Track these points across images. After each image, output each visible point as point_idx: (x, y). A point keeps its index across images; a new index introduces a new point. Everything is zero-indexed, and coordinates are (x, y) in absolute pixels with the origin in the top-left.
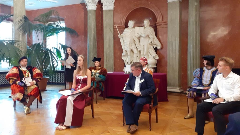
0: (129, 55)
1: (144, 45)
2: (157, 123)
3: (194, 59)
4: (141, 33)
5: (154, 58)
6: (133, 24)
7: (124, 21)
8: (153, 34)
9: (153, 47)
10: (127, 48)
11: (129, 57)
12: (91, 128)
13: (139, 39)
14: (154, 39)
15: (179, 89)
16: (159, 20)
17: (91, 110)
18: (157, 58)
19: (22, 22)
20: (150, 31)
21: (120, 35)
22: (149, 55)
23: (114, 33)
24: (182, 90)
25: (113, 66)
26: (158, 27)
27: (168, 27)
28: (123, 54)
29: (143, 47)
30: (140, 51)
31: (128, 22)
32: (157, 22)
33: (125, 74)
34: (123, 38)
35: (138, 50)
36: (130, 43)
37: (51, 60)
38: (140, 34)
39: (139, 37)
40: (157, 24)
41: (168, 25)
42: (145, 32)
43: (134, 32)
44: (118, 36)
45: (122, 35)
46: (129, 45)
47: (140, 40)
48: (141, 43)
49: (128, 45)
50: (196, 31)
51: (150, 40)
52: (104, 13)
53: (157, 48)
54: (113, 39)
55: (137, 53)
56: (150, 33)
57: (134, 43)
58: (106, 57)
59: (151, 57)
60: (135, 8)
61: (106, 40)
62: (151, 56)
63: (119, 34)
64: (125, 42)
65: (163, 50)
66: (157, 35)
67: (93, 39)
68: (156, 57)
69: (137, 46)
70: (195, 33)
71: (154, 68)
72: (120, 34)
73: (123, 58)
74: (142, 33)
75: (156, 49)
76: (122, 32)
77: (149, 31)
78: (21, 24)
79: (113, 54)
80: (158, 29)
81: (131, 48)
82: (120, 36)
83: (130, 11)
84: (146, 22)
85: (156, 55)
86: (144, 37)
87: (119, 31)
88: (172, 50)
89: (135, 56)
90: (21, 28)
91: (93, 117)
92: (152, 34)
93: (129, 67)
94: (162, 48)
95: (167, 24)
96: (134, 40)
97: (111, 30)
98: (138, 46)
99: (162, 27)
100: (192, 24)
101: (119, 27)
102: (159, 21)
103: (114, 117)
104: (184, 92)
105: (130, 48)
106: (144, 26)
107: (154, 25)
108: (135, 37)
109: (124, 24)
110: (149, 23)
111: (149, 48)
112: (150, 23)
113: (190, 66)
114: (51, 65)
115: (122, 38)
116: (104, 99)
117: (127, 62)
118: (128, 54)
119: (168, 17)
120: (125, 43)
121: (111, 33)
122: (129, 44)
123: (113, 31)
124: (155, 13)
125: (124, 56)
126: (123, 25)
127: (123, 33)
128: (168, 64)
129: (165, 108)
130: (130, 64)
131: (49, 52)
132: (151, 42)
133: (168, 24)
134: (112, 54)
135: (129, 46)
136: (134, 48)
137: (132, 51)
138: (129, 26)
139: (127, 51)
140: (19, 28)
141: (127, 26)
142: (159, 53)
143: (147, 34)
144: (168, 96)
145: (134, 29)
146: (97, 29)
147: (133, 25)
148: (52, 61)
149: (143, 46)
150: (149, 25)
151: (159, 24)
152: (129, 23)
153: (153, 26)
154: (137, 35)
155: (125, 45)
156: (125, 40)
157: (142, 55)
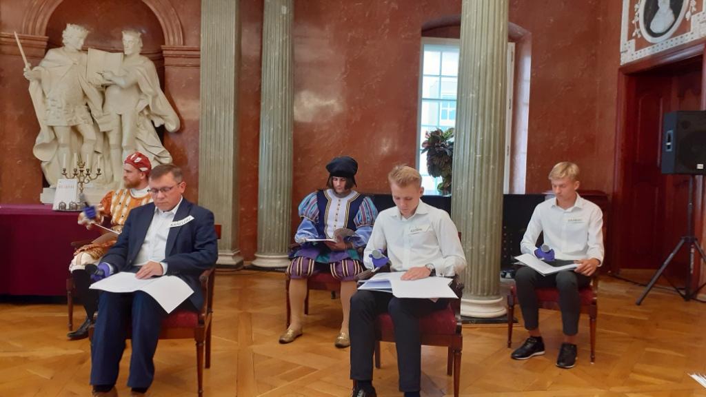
0: (64, 146)
1: (121, 116)
5: (157, 158)
6: (81, 38)
8: (152, 82)
9: (153, 122)
10: (58, 118)
11: (64, 151)
13: (103, 94)
14: (155, 97)
16: (172, 40)
18: (168, 159)
20: (144, 69)
26: (167, 61)
27: (202, 67)
28: (39, 140)
30: (105, 135)
32: (164, 44)
34: (40, 81)
35: (99, 129)
36: (68, 104)
38: (108, 76)
39: (102, 86)
40: (164, 52)
41: (201, 58)
42: (128, 72)
43: (86, 67)
44: (23, 72)
45: (38, 70)
46: (63, 109)
47: (106, 94)
49: (60, 108)
51: (143, 99)
53: (166, 127)
57: (84, 103)
64: (47, 96)
65: (185, 136)
68: (164, 155)
69: (95, 114)
72: (30, 64)
73: (38, 154)
74: (116, 74)
75: (161, 132)
77: (139, 70)
80: (167, 69)
81: (71, 121)
82: (29, 71)
84: (131, 40)
85: (163, 149)
86: (122, 89)
88: (213, 137)
89: (87, 149)
92: (150, 82)
95: (199, 58)
96: (84, 92)
98: (100, 117)
99: (183, 63)
101: (27, 41)
102: (172, 43)
103: (39, 374)
105: (68, 120)
106: (123, 51)
107: (156, 53)
108: (90, 82)
109: (44, 32)
110: (139, 42)
111: (138, 126)
112: (142, 45)
115: (37, 83)
118: (61, 140)
119: (202, 35)
120: (49, 102)
122: (64, 105)
124: (157, 15)
125: (44, 146)
127: (39, 62)
130: (75, 174)
132: (148, 108)
133: (201, 56)
135: (67, 114)
136: (85, 123)
137: (75, 129)
138: (64, 41)
139: (56, 129)
141: (55, 41)
142: (170, 144)
143: (132, 79)
145: (84, 55)
147: (82, 42)
149: (119, 117)
150: (139, 50)
151: (171, 52)
153: (154, 55)
154: (97, 79)
155: (49, 107)
156: (50, 90)
157: (112, 147)
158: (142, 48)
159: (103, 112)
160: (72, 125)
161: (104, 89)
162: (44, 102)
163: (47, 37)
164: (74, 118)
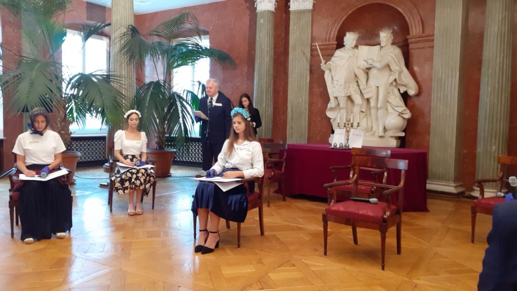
0: (343, 108)
1: (378, 87)
2: (398, 256)
3: (495, 120)
4: (373, 59)
5: (401, 114)
6: (354, 40)
7: (334, 33)
8: (399, 62)
9: (399, 90)
10: (340, 92)
11: (343, 112)
12: (257, 254)
13: (367, 74)
14: (400, 73)
15: (455, 187)
16: (415, 30)
17: (258, 219)
18: (408, 115)
19: (126, 39)
20: (393, 54)
21: (325, 63)
22: (390, 108)
23: (311, 60)
24: (460, 190)
25: (307, 130)
26: (411, 46)
27: (435, 47)
28: (329, 106)
29: (375, 91)
30: (368, 100)
31: (345, 35)
32: (409, 34)
33: (332, 148)
34: (330, 70)
35: (364, 97)
36: (345, 83)
37: (181, 115)
38: (370, 62)
39: (367, 69)
40: (409, 40)
41: (435, 42)
42: (382, 57)
43: (357, 57)
44: (320, 66)
45: (330, 64)
46: (343, 85)
47: (369, 73)
48: (372, 82)
49: (341, 85)
50: (502, 55)
51: (393, 75)
52: (292, 16)
53: (408, 92)
54: (308, 72)
55: (361, 103)
56: (393, 59)
57: (356, 81)
58: (292, 112)
59: (391, 113)
60: (360, 6)
61: (294, 76)
62: (393, 111)
63: (323, 62)
64: (334, 79)
65: (422, 98)
66: (408, 64)
67: (265, 73)
68: (405, 112)
69: (361, 87)
70: (498, 60)
71: (399, 138)
72: (325, 61)
73: (329, 114)
74: (375, 59)
75: (405, 96)
76: (329, 56)
77: (389, 55)
78: (125, 42)
79: (307, 106)
80: (411, 51)
81: (347, 93)
82: (324, 65)
83: (350, 12)
84: (385, 36)
85: (405, 108)
86: (378, 69)
87: (322, 56)
88: (442, 98)
89: (356, 109)
90: (125, 50)
91: (262, 233)
92: (397, 63)
93: (343, 134)
94: (418, 94)
95: (433, 41)
96: (355, 74)
97: (304, 54)
98: (365, 89)
99: (422, 46)
100: (492, 39)
101: (323, 47)
102: (414, 33)
103: (305, 237)
104: (467, 194)
105: (345, 92)
106: (380, 44)
107: (404, 42)
108: (359, 67)
109: (335, 39)
110: (390, 37)
111: (389, 93)
112: (393, 38)
113: (482, 136)
114: (180, 126)
115: (329, 71)
116: (284, 200)
117: (339, 124)
118: (341, 105)
119: (436, 24)
120: (335, 82)
121: (305, 60)
123: (309, 55)
124: (405, 15)
125: (332, 109)
126: (332, 42)
127: (331, 58)
128: (432, 130)
129: (418, 225)
130: (345, 126)
131: (177, 99)
132: (395, 80)
133: (435, 40)
134: (305, 107)
135: (345, 88)
136: (355, 93)
137: (350, 98)
138: (345, 44)
139: (338, 99)
140: (121, 51)
141: (340, 45)
142: (412, 104)
143: (384, 62)
144: (428, 201)
145: (356, 50)
146: (275, 53)
147: (354, 43)
148: (184, 117)
149: (376, 88)
150: (391, 41)
151: (414, 40)
152: (345, 38)
153: (401, 44)
154: (363, 65)
155: (335, 85)
156: (335, 75)
157: (372, 108)
158: (393, 40)
159: (367, 85)
160: (347, 95)
161: (367, 70)
162: (332, 83)
163: (336, 42)
164: (349, 91)
